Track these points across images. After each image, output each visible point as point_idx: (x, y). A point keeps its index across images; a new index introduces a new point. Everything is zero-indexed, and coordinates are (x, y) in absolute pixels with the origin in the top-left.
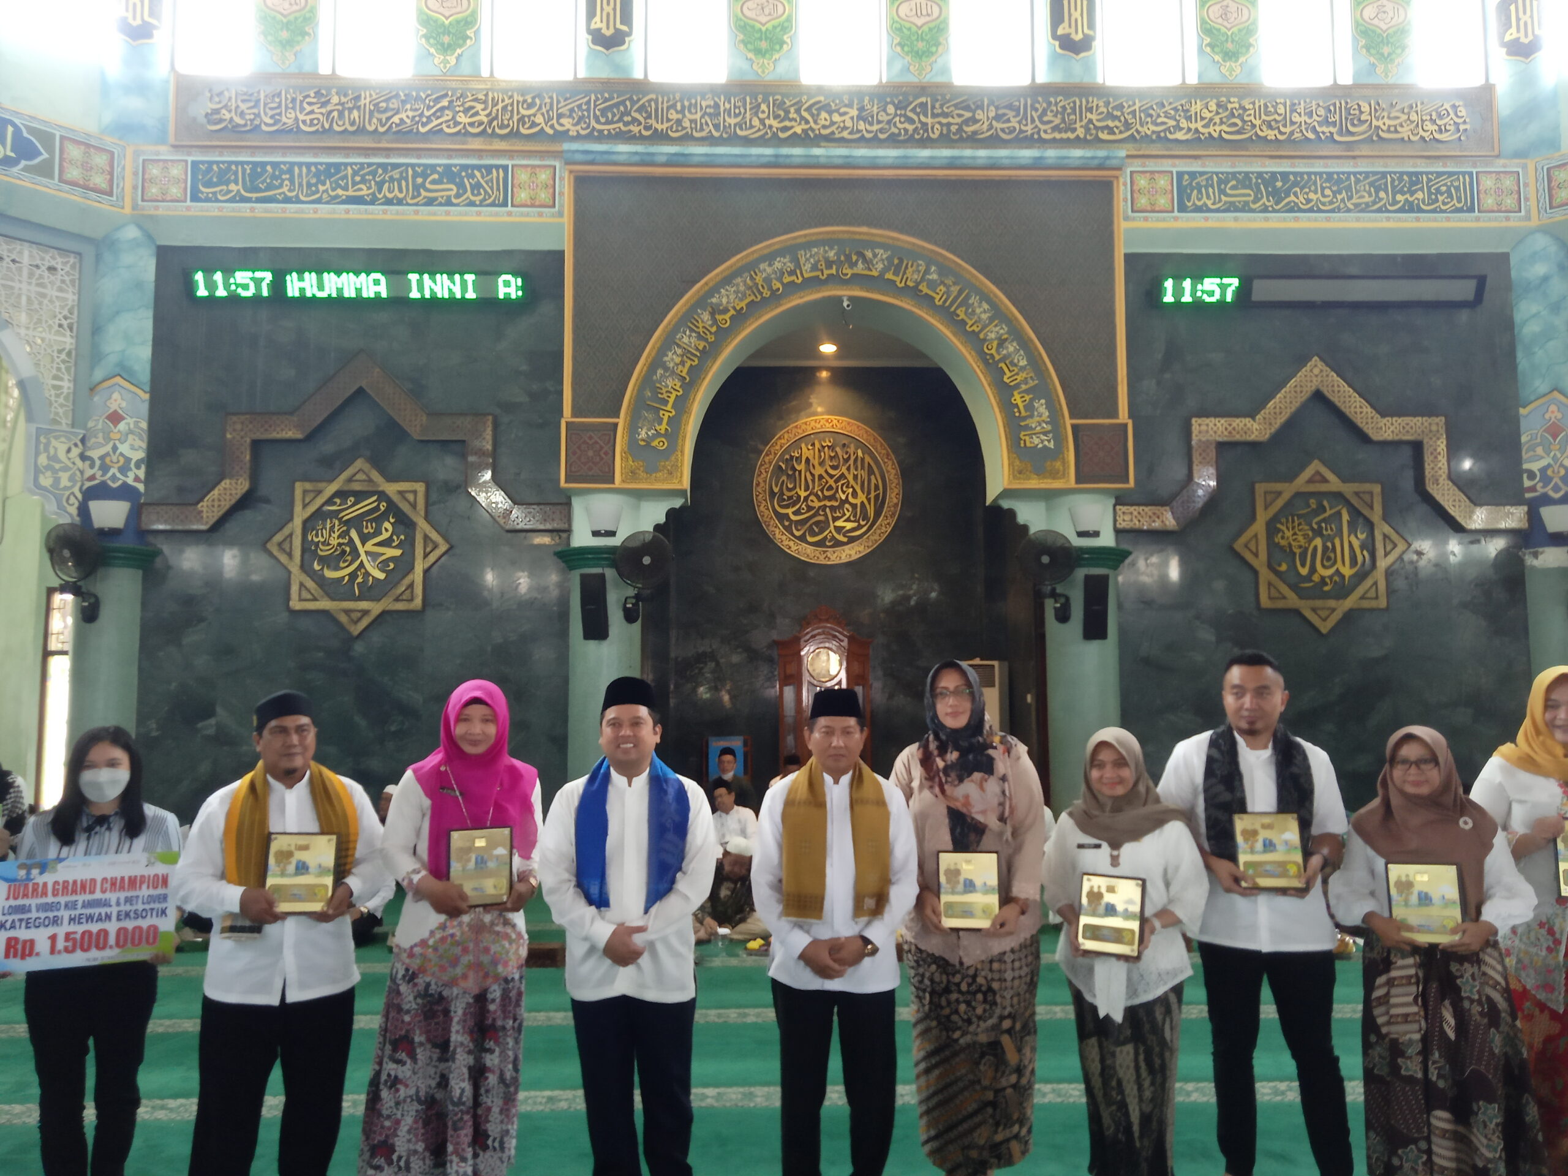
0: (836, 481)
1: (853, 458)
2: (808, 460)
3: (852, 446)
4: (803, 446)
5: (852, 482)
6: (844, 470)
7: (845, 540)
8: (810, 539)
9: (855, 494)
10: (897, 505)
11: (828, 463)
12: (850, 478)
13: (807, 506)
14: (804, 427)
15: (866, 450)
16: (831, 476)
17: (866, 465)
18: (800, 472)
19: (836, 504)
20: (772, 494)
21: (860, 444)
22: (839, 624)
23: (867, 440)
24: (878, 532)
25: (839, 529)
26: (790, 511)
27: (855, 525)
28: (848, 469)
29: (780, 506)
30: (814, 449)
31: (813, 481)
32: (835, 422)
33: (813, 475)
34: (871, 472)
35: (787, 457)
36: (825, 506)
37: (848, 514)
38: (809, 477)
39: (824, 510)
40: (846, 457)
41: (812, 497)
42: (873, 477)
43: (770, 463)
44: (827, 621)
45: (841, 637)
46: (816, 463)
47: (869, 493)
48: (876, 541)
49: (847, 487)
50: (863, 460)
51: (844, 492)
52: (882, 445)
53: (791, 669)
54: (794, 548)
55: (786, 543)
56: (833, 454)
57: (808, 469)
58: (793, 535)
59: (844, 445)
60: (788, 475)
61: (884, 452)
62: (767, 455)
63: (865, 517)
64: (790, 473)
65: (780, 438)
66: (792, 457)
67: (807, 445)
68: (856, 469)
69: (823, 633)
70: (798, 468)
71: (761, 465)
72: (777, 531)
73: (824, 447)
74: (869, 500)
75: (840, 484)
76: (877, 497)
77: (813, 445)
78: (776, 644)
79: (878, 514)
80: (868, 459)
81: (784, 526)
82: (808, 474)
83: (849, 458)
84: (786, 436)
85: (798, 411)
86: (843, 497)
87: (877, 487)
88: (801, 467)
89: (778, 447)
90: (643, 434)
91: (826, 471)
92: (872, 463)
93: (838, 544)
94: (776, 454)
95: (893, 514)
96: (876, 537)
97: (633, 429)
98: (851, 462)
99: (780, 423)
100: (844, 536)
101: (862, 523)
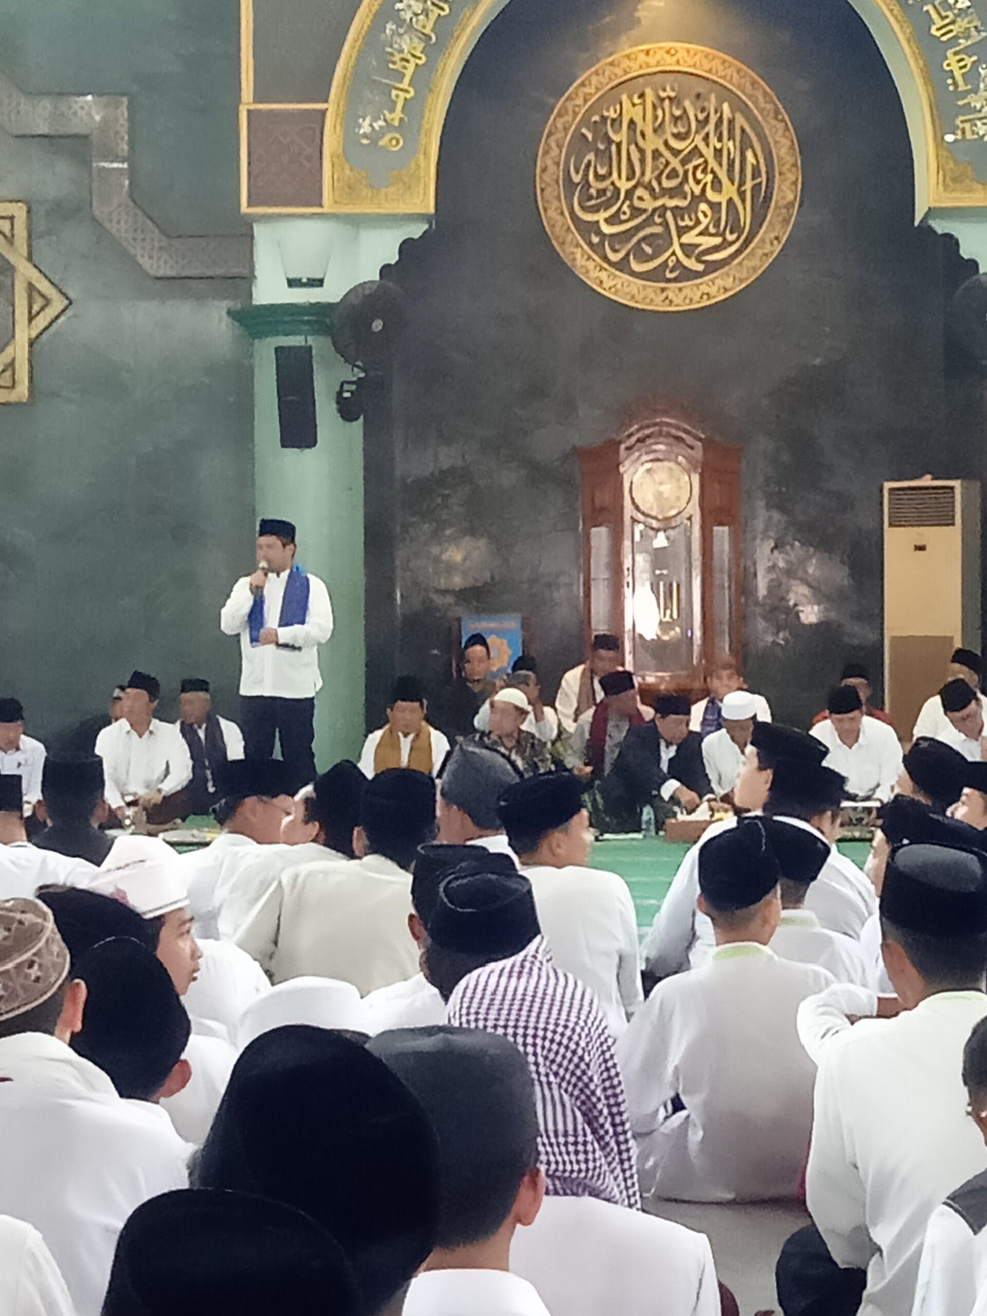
0: (684, 162)
1: (713, 119)
2: (632, 122)
3: (713, 97)
4: (624, 97)
5: (712, 163)
6: (699, 141)
7: (700, 267)
8: (636, 267)
9: (717, 184)
10: (792, 204)
11: (670, 129)
12: (709, 153)
13: (632, 207)
14: (626, 63)
15: (739, 106)
16: (676, 153)
17: (738, 132)
18: (619, 145)
19: (683, 203)
20: (570, 185)
21: (725, 94)
22: (688, 417)
23: (739, 87)
24: (760, 252)
25: (688, 249)
26: (601, 216)
27: (718, 240)
28: (706, 138)
29: (583, 208)
30: (644, 104)
31: (642, 161)
32: (681, 54)
33: (641, 151)
34: (745, 144)
35: (596, 118)
36: (664, 208)
37: (705, 221)
38: (635, 156)
39: (662, 216)
40: (701, 117)
41: (640, 192)
42: (749, 155)
43: (566, 129)
44: (666, 413)
45: (689, 440)
46: (649, 131)
47: (742, 183)
48: (755, 269)
49: (704, 171)
50: (731, 122)
51: (698, 182)
52: (765, 94)
53: (602, 498)
54: (608, 283)
55: (595, 274)
56: (678, 113)
57: (632, 141)
58: (605, 258)
59: (698, 96)
60: (597, 152)
61: (769, 106)
62: (559, 115)
63: (735, 227)
64: (601, 147)
65: (583, 84)
66: (604, 119)
67: (630, 98)
68: (720, 139)
69: (660, 434)
70: (616, 138)
71: (550, 134)
72: (578, 252)
73: (662, 100)
74: (742, 195)
75: (690, 167)
76: (756, 188)
77: (642, 96)
78: (578, 452)
79: (758, 220)
80: (740, 121)
81: (590, 244)
82: (633, 148)
83: (707, 120)
84: (594, 80)
85: (614, 33)
86: (697, 190)
87: (756, 173)
88: (621, 136)
89: (580, 101)
90: (365, 128)
91: (666, 144)
92: (748, 129)
93: (688, 275)
94: (575, 114)
95: (786, 221)
96: (755, 262)
97: (350, 121)
98: (711, 127)
99: (584, 56)
100: (699, 260)
101: (730, 238)
